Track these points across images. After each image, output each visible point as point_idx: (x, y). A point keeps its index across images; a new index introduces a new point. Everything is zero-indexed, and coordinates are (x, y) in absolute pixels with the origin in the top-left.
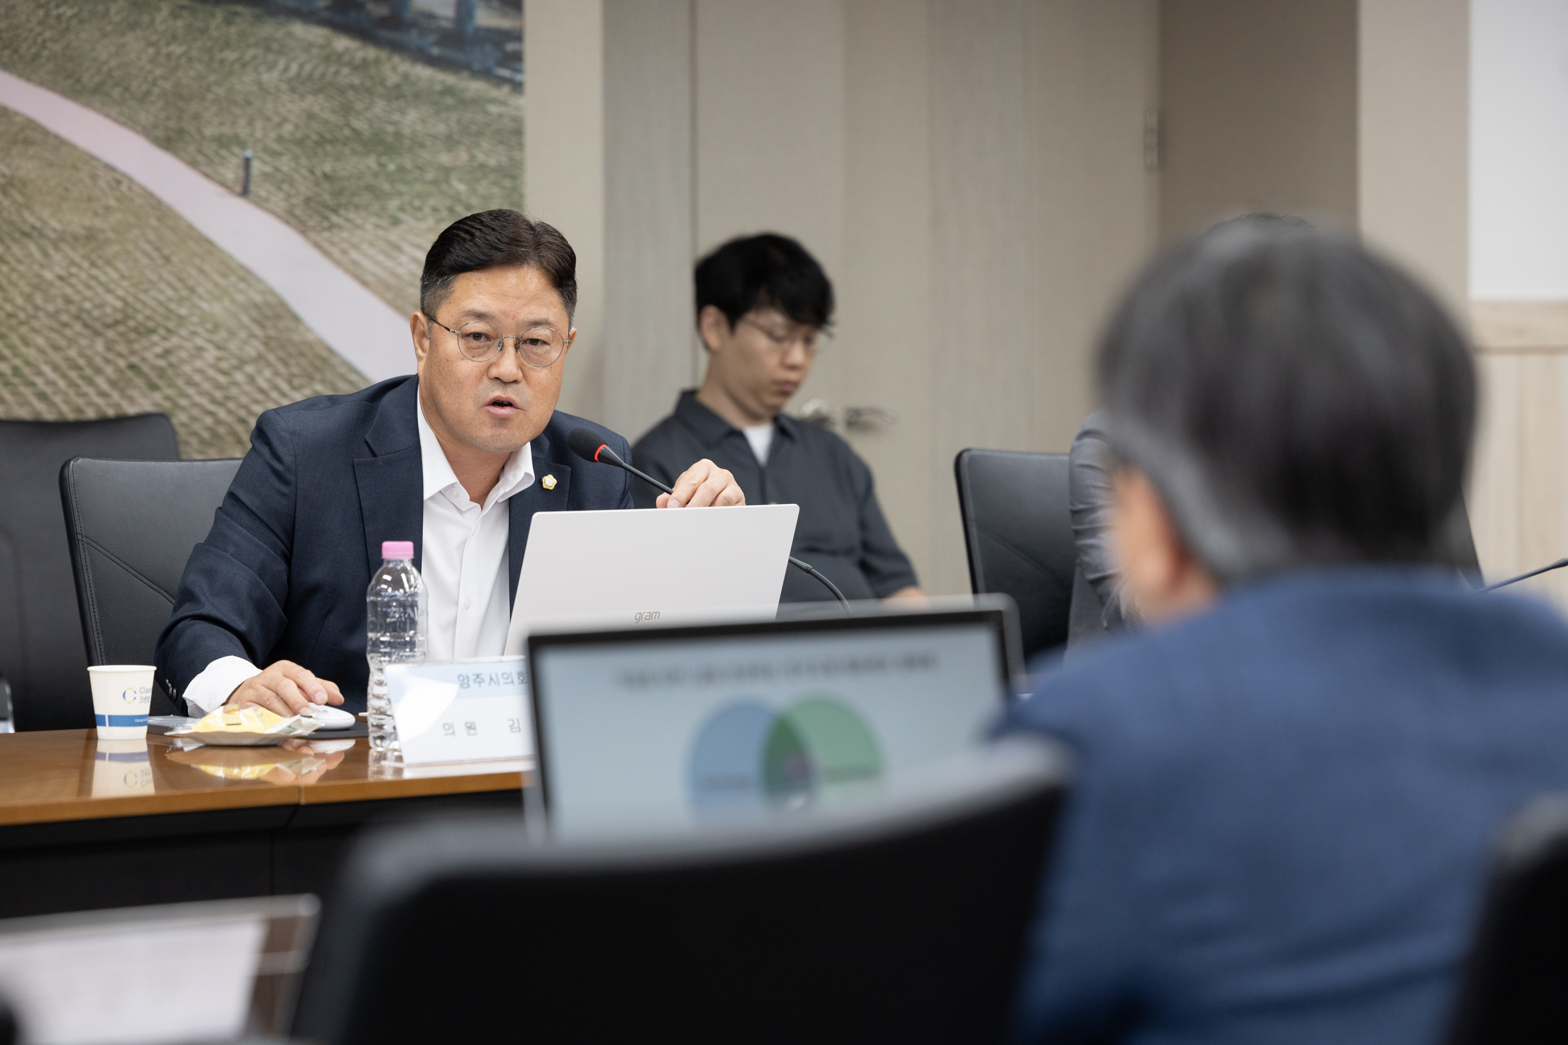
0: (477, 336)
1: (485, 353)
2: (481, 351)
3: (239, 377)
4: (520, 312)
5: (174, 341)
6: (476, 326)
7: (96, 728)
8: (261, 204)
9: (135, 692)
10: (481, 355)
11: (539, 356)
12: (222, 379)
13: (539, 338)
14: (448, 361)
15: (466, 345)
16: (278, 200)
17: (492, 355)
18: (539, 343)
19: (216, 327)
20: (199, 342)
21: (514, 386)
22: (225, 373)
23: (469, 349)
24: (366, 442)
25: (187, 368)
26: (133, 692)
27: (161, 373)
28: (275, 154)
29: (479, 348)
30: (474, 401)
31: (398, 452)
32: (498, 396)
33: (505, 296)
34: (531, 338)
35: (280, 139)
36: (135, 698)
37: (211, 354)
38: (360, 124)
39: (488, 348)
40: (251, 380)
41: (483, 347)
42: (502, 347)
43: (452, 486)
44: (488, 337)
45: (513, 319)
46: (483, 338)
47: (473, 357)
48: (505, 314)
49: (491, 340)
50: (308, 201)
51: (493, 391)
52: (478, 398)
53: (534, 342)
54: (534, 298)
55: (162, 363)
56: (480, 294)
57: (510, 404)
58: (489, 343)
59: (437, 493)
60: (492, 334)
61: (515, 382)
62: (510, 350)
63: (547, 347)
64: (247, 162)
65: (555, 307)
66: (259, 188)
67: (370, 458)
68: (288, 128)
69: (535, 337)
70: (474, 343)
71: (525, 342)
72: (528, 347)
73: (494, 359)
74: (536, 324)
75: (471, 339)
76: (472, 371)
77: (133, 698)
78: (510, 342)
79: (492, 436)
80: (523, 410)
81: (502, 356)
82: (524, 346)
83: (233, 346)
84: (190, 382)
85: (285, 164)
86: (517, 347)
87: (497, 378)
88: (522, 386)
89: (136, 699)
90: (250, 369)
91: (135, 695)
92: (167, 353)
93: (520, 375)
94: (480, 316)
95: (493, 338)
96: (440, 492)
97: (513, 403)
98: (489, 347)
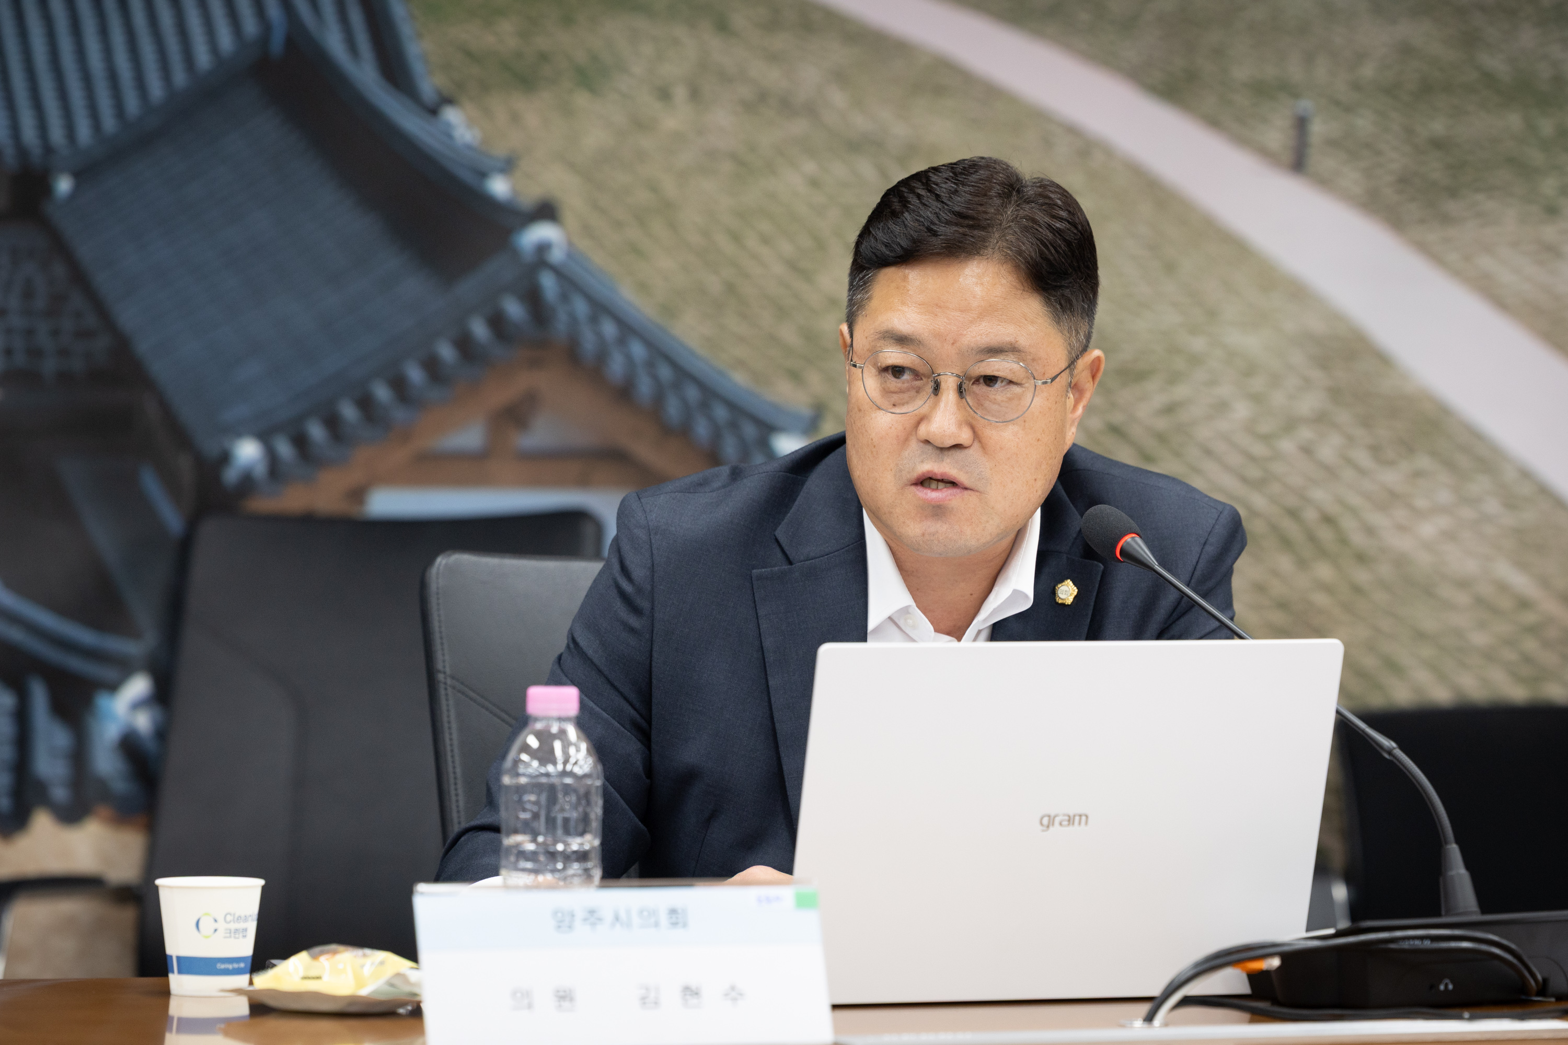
0: (897, 371)
1: (912, 399)
2: (906, 396)
3: (1287, 445)
4: (965, 332)
5: (1181, 391)
6: (893, 355)
7: (167, 976)
8: (1325, 183)
9: (216, 921)
10: (907, 403)
11: (999, 404)
12: (1259, 449)
13: (996, 374)
14: (860, 410)
15: (883, 386)
16: (1352, 178)
17: (918, 405)
18: (999, 382)
19: (1250, 370)
20: (1225, 390)
21: (958, 454)
22: (1266, 438)
23: (886, 392)
24: (777, 541)
25: (1204, 433)
26: (212, 921)
27: (1161, 438)
28: (1349, 109)
29: (901, 391)
30: (895, 475)
31: (827, 555)
32: (928, 472)
33: (940, 307)
34: (983, 374)
35: (1356, 86)
36: (216, 930)
37: (1242, 410)
38: (1496, 63)
39: (918, 392)
40: (1307, 450)
41: (908, 390)
42: (937, 389)
43: (905, 611)
44: (917, 375)
45: (953, 344)
46: (906, 376)
47: (894, 405)
48: (938, 335)
49: (922, 379)
50: (1404, 181)
51: (922, 462)
52: (901, 471)
53: (990, 380)
54: (988, 311)
55: (1161, 424)
56: (903, 303)
57: (953, 484)
58: (918, 383)
59: (885, 620)
60: (922, 369)
61: (958, 447)
62: (949, 395)
63: (1016, 389)
64: (1301, 124)
65: (1032, 322)
66: (1322, 161)
67: (786, 567)
68: (1368, 71)
69: (989, 372)
70: (893, 383)
71: (977, 380)
72: (982, 389)
73: (925, 410)
74: (995, 351)
75: (889, 377)
76: (891, 428)
77: (213, 930)
78: (949, 384)
79: (923, 535)
80: (977, 491)
81: (935, 406)
82: (976, 388)
83: (1278, 399)
84: (1208, 452)
85: (1364, 123)
86: (960, 390)
87: (927, 442)
88: (973, 453)
89: (217, 932)
90: (1306, 434)
91: (216, 926)
92: (1170, 409)
93: (965, 436)
94: (902, 340)
95: (924, 375)
96: (890, 618)
97: (954, 481)
98: (918, 390)
